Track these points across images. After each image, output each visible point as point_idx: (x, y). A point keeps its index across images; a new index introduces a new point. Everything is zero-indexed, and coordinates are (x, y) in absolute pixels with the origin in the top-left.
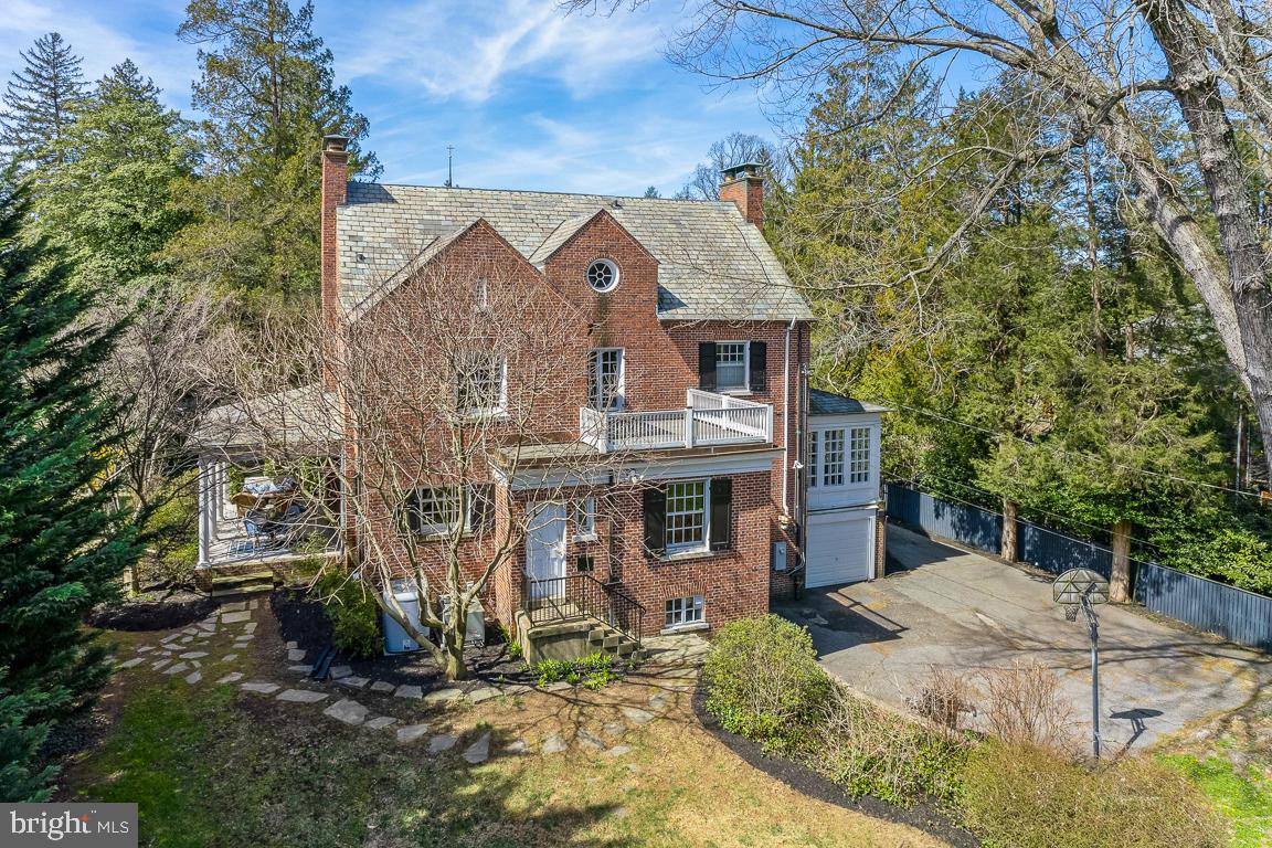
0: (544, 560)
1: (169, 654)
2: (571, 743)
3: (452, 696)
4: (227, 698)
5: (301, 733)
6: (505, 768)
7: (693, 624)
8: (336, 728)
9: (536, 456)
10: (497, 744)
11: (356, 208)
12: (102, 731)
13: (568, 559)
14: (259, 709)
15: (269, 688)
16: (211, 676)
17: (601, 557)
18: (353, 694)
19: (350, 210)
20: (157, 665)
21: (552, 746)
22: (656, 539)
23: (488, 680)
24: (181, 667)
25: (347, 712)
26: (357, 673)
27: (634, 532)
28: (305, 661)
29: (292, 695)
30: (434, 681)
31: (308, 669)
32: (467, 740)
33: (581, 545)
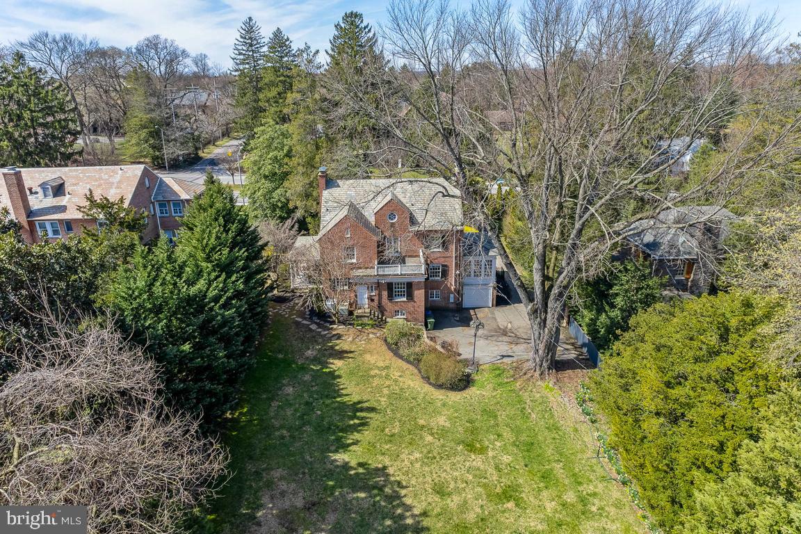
0: (362, 299)
1: (283, 309)
2: (354, 339)
3: (335, 326)
4: (292, 321)
5: (303, 330)
6: (338, 342)
7: (402, 317)
8: (310, 329)
9: (361, 274)
10: (339, 337)
11: (328, 190)
12: (269, 324)
13: (368, 298)
14: (297, 323)
15: (301, 320)
16: (290, 316)
17: (376, 299)
18: (316, 323)
19: (326, 192)
20: (280, 312)
21: (350, 339)
22: (390, 297)
23: (344, 324)
24: (285, 313)
25: (314, 327)
26: (318, 319)
27: (385, 293)
28: (309, 315)
29: (305, 322)
30: (333, 323)
31: (309, 317)
32: (334, 335)
33: (371, 296)
